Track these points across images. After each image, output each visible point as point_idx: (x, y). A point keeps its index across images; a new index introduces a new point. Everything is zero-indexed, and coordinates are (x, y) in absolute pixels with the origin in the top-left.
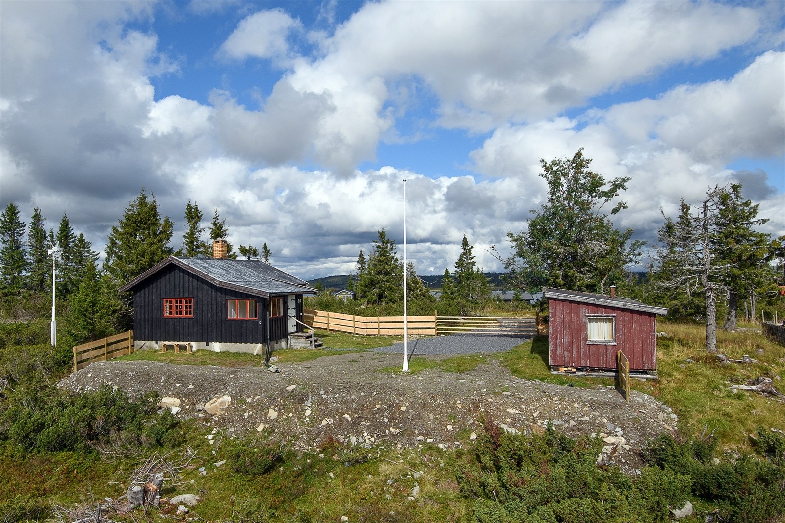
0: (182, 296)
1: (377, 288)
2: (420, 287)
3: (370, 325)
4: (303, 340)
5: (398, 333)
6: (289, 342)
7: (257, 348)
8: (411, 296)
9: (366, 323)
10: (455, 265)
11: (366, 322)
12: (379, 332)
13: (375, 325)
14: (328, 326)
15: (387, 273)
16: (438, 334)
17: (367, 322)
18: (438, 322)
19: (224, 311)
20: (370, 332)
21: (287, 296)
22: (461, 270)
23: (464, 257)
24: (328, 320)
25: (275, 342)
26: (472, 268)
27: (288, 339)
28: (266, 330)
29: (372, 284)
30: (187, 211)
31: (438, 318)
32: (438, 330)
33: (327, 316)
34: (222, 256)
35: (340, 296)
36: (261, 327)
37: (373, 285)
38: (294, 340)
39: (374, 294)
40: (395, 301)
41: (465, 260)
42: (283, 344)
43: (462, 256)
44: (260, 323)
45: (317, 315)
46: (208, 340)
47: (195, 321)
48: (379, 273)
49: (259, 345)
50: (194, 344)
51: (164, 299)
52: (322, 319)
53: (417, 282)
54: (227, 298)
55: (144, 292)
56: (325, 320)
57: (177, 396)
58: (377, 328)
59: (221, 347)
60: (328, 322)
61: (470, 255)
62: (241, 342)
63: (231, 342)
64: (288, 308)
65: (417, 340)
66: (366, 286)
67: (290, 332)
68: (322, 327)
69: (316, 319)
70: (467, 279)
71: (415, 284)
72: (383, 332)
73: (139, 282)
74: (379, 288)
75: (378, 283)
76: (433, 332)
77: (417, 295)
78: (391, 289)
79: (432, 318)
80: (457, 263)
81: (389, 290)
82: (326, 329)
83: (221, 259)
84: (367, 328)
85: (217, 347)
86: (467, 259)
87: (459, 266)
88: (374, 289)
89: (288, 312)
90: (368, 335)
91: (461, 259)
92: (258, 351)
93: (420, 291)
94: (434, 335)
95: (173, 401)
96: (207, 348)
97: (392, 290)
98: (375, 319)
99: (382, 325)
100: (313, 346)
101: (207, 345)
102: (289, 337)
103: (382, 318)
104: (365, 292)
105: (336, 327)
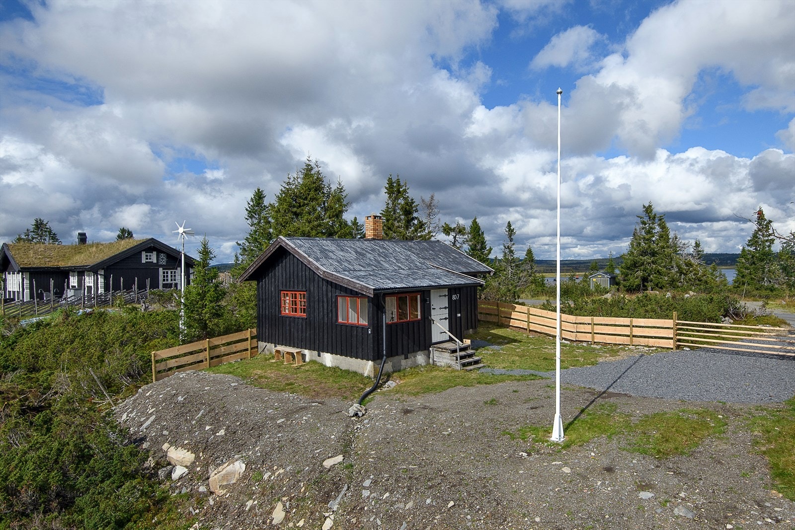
0: (296, 289)
1: (641, 270)
2: (695, 270)
3: (582, 328)
4: (447, 355)
5: (619, 341)
6: (431, 356)
7: (367, 367)
8: (682, 280)
9: (575, 325)
10: (747, 243)
11: (576, 323)
12: (593, 338)
13: (588, 328)
14: (528, 325)
15: (653, 254)
16: (678, 347)
17: (578, 324)
18: (678, 329)
19: (334, 310)
20: (581, 337)
21: (429, 291)
22: (756, 249)
23: (760, 233)
24: (529, 318)
25: (403, 357)
26: (769, 246)
27: (429, 352)
28: (380, 342)
29: (635, 265)
30: (387, 186)
31: (678, 324)
32: (679, 340)
33: (527, 312)
34: (374, 235)
35: (594, 280)
36: (371, 336)
37: (636, 267)
38: (436, 354)
39: (637, 278)
40: (663, 286)
41: (761, 237)
42: (420, 358)
43: (756, 233)
44: (370, 332)
45: (516, 310)
46: (320, 348)
47: (308, 322)
48: (644, 253)
49: (370, 363)
50: (306, 352)
51: (282, 292)
52: (521, 316)
53: (690, 264)
54: (337, 294)
55: (265, 281)
56: (524, 317)
57: (194, 449)
58: (591, 333)
59: (332, 360)
60: (529, 320)
61: (767, 231)
62: (351, 357)
63: (341, 355)
64: (432, 307)
65: (642, 355)
66: (628, 268)
67: (434, 340)
68: (522, 327)
69: (515, 315)
70: (762, 260)
71: (687, 266)
72: (598, 338)
73: (256, 268)
74: (643, 271)
75: (643, 264)
76: (670, 344)
77: (690, 280)
78: (658, 271)
79: (669, 323)
80: (750, 241)
81: (655, 273)
82: (526, 329)
83: (373, 239)
84: (577, 332)
85: (328, 359)
86: (763, 235)
87: (752, 245)
88: (637, 271)
89: (432, 314)
90: (579, 341)
91: (755, 235)
92: (369, 371)
93: (695, 274)
94: (672, 349)
95: (183, 456)
96: (318, 359)
97: (660, 273)
98: (587, 319)
99: (598, 329)
100: (459, 364)
101: (319, 355)
102: (430, 349)
103: (597, 320)
104: (627, 275)
105: (538, 328)
